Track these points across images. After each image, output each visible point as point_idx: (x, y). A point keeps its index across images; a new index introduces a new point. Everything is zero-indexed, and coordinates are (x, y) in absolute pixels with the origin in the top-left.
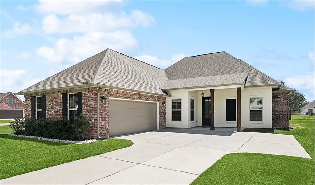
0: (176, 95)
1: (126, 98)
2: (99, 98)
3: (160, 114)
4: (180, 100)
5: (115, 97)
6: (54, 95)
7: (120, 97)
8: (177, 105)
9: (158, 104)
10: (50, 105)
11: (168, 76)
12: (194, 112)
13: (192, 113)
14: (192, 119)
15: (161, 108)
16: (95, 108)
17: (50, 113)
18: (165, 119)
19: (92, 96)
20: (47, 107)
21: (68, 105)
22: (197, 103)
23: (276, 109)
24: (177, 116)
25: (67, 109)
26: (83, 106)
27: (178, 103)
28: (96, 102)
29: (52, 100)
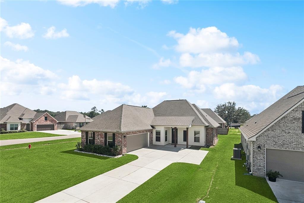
0: (158, 129)
1: (134, 134)
2: (123, 137)
3: (150, 138)
4: (160, 131)
5: (129, 135)
6: (100, 133)
7: (131, 134)
8: (158, 133)
9: (149, 133)
10: (97, 137)
11: (154, 113)
12: (167, 137)
13: (166, 137)
14: (166, 140)
15: (150, 135)
16: (121, 141)
17: (97, 141)
18: (152, 141)
19: (120, 136)
20: (96, 138)
21: (107, 138)
22: (169, 132)
23: (208, 136)
24: (158, 139)
25: (107, 140)
26: (116, 140)
27: (159, 132)
28: (122, 138)
29: (98, 135)
